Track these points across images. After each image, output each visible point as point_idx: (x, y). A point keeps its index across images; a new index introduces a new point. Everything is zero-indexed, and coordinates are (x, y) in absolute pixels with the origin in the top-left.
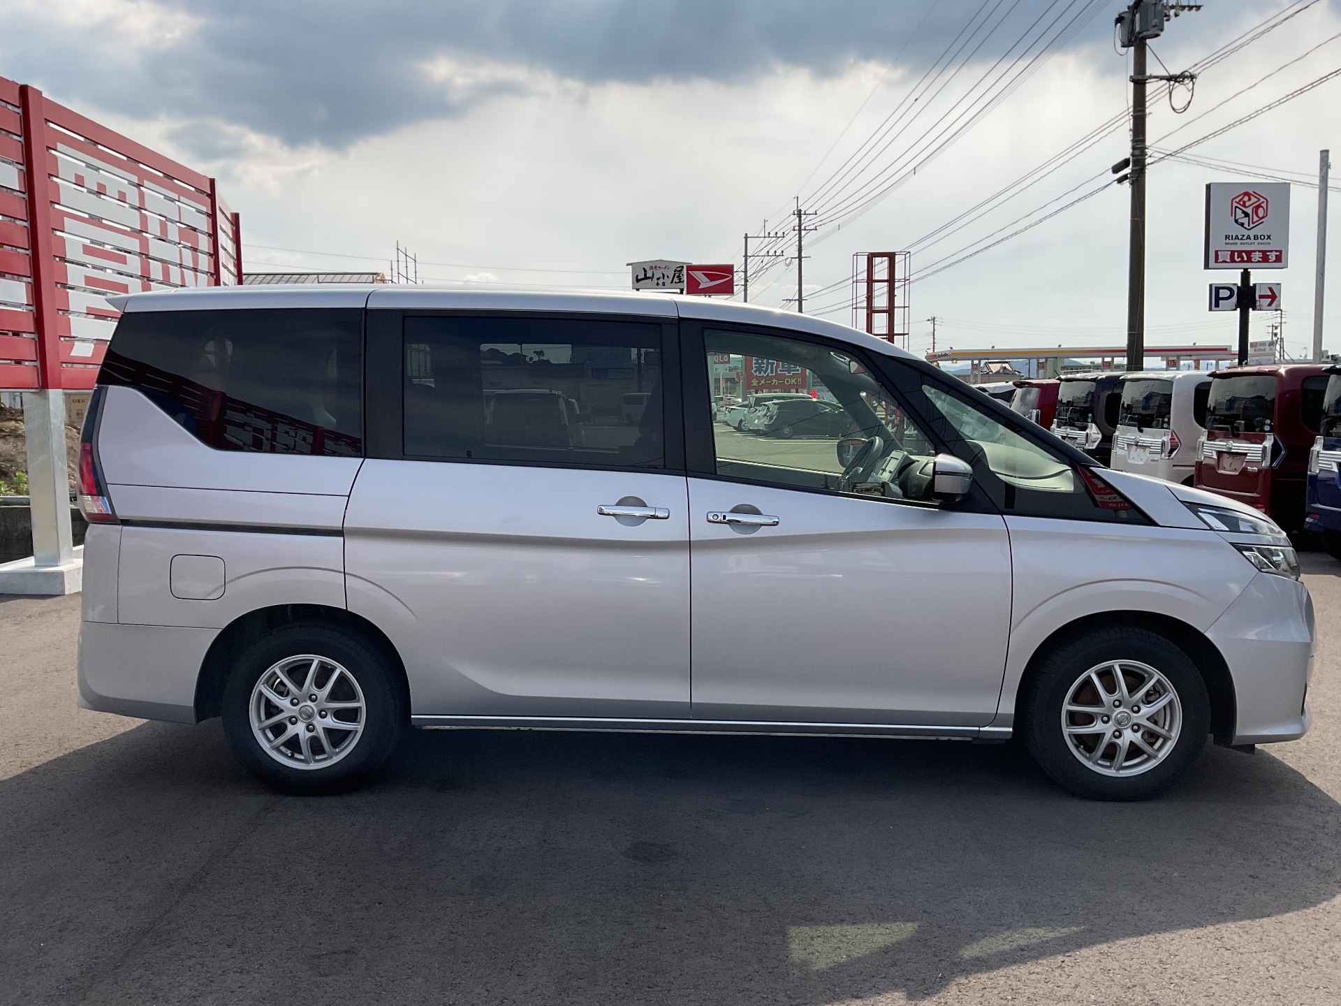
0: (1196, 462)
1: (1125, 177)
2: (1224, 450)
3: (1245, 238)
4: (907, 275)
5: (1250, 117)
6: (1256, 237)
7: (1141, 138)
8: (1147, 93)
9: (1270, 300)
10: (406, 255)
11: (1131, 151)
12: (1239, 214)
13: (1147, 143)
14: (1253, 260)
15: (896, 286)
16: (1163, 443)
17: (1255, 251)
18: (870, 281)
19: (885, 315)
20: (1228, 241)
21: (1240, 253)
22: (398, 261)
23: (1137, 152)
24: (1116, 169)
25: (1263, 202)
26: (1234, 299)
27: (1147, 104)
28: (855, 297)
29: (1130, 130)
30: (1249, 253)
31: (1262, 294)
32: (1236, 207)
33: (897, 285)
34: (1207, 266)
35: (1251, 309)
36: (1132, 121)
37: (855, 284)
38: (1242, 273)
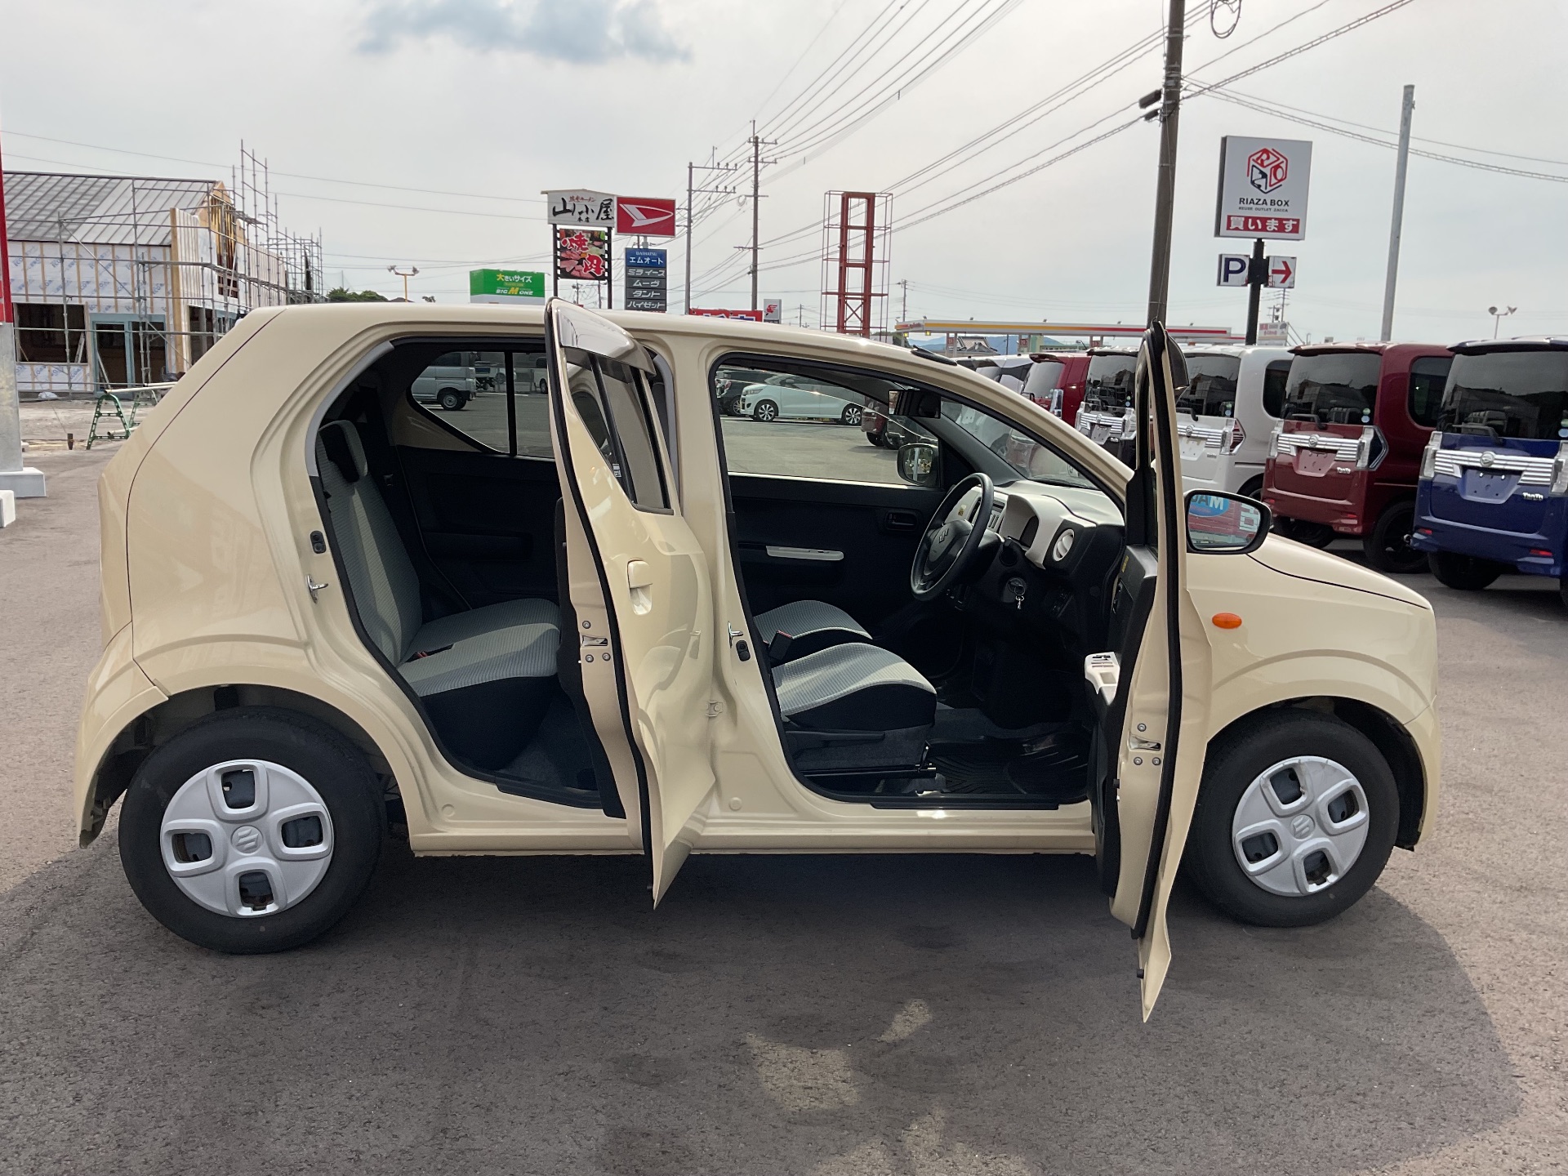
0: (1268, 460)
1: (1154, 113)
2: (1307, 445)
3: (1261, 202)
4: (888, 222)
5: (1312, 45)
6: (1273, 202)
7: (1176, 65)
8: (1186, 11)
9: (1284, 276)
10: (254, 160)
11: (1164, 81)
12: (1256, 175)
13: (1184, 72)
14: (1268, 228)
15: (875, 236)
16: (1224, 435)
17: (1270, 219)
18: (845, 227)
19: (861, 270)
20: (1242, 205)
21: (1254, 219)
22: (243, 166)
23: (1171, 83)
24: (1145, 103)
25: (1282, 162)
26: (1246, 273)
27: (1185, 24)
28: (825, 246)
29: (1165, 55)
30: (1264, 220)
31: (1276, 268)
32: (1253, 166)
33: (876, 233)
34: (1217, 233)
35: (1262, 286)
36: (1166, 42)
37: (826, 229)
38: (1255, 243)
